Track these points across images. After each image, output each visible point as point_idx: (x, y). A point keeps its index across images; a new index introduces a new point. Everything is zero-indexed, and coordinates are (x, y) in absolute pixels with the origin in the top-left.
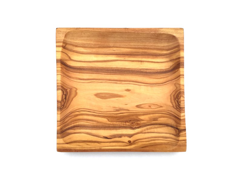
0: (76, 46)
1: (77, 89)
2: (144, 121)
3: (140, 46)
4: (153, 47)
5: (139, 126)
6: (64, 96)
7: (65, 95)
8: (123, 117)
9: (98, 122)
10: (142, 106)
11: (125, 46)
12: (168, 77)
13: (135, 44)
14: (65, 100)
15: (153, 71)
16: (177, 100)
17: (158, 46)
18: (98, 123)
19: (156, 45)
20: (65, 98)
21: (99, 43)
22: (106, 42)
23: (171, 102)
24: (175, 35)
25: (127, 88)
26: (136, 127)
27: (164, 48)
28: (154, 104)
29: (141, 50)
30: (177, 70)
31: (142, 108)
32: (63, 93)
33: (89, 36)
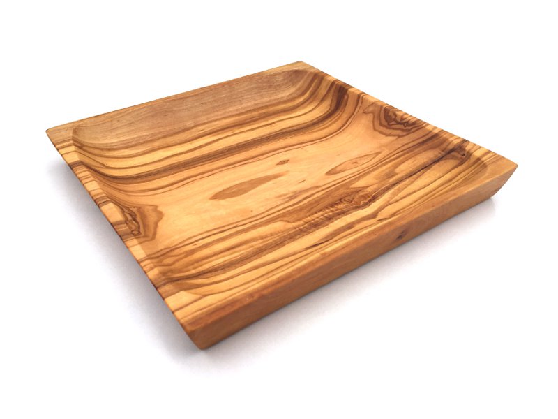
0: (109, 150)
1: (155, 206)
2: (372, 188)
3: (248, 107)
4: (274, 102)
5: (370, 198)
6: (128, 216)
7: (131, 215)
8: (317, 201)
9: (262, 238)
10: (338, 169)
11: (219, 117)
12: (340, 117)
13: (236, 108)
14: (134, 222)
16: (394, 122)
17: (282, 98)
19: (277, 97)
21: (162, 130)
22: (174, 124)
23: (387, 135)
25: (278, 161)
26: (366, 201)
27: (295, 95)
28: (360, 157)
29: (255, 113)
30: (346, 97)
31: (340, 172)
32: (122, 209)
33: (133, 122)
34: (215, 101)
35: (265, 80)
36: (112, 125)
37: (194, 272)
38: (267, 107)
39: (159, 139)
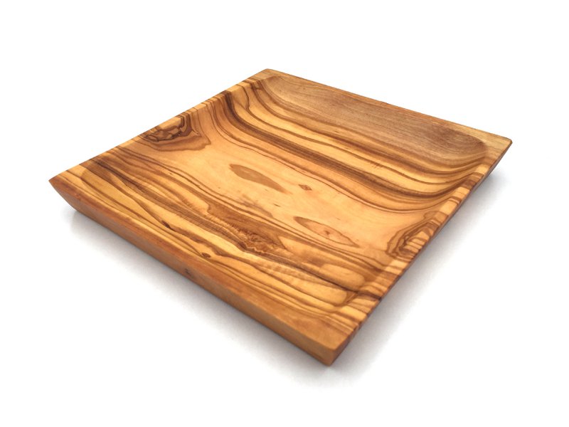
0: (276, 103)
1: (210, 143)
2: (285, 251)
3: (396, 142)
5: (262, 252)
6: (175, 131)
7: (180, 132)
8: (247, 220)
9: (185, 201)
10: (309, 224)
11: (363, 133)
12: (420, 203)
13: (386, 135)
14: (170, 136)
15: (393, 186)
16: (407, 237)
17: (435, 156)
18: (183, 203)
19: (432, 152)
20: (174, 136)
21: (319, 113)
22: (331, 115)
23: (389, 243)
24: (484, 140)
25: (306, 184)
26: (256, 250)
27: (448, 163)
28: (341, 235)
29: (392, 151)
31: (306, 226)
32: (181, 126)
33: (310, 96)
34: (378, 118)
35: (441, 131)
36: (299, 89)
37: (133, 178)
38: (411, 153)
39: (308, 117)
